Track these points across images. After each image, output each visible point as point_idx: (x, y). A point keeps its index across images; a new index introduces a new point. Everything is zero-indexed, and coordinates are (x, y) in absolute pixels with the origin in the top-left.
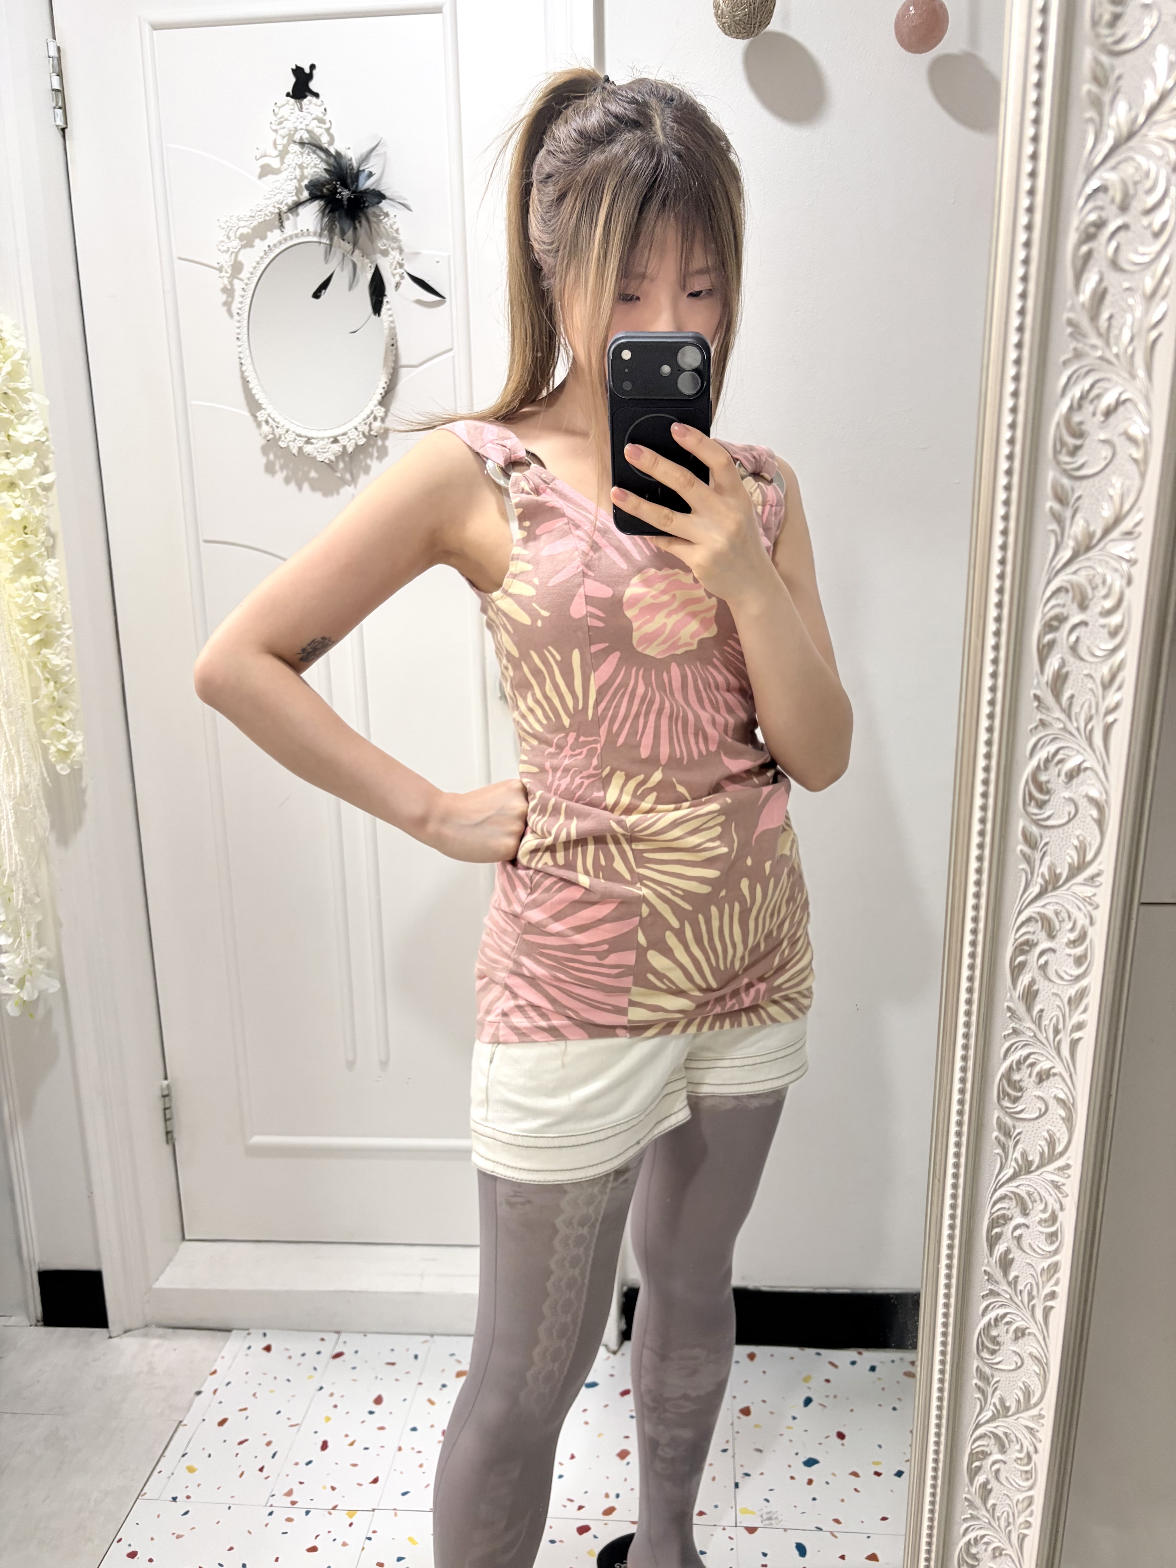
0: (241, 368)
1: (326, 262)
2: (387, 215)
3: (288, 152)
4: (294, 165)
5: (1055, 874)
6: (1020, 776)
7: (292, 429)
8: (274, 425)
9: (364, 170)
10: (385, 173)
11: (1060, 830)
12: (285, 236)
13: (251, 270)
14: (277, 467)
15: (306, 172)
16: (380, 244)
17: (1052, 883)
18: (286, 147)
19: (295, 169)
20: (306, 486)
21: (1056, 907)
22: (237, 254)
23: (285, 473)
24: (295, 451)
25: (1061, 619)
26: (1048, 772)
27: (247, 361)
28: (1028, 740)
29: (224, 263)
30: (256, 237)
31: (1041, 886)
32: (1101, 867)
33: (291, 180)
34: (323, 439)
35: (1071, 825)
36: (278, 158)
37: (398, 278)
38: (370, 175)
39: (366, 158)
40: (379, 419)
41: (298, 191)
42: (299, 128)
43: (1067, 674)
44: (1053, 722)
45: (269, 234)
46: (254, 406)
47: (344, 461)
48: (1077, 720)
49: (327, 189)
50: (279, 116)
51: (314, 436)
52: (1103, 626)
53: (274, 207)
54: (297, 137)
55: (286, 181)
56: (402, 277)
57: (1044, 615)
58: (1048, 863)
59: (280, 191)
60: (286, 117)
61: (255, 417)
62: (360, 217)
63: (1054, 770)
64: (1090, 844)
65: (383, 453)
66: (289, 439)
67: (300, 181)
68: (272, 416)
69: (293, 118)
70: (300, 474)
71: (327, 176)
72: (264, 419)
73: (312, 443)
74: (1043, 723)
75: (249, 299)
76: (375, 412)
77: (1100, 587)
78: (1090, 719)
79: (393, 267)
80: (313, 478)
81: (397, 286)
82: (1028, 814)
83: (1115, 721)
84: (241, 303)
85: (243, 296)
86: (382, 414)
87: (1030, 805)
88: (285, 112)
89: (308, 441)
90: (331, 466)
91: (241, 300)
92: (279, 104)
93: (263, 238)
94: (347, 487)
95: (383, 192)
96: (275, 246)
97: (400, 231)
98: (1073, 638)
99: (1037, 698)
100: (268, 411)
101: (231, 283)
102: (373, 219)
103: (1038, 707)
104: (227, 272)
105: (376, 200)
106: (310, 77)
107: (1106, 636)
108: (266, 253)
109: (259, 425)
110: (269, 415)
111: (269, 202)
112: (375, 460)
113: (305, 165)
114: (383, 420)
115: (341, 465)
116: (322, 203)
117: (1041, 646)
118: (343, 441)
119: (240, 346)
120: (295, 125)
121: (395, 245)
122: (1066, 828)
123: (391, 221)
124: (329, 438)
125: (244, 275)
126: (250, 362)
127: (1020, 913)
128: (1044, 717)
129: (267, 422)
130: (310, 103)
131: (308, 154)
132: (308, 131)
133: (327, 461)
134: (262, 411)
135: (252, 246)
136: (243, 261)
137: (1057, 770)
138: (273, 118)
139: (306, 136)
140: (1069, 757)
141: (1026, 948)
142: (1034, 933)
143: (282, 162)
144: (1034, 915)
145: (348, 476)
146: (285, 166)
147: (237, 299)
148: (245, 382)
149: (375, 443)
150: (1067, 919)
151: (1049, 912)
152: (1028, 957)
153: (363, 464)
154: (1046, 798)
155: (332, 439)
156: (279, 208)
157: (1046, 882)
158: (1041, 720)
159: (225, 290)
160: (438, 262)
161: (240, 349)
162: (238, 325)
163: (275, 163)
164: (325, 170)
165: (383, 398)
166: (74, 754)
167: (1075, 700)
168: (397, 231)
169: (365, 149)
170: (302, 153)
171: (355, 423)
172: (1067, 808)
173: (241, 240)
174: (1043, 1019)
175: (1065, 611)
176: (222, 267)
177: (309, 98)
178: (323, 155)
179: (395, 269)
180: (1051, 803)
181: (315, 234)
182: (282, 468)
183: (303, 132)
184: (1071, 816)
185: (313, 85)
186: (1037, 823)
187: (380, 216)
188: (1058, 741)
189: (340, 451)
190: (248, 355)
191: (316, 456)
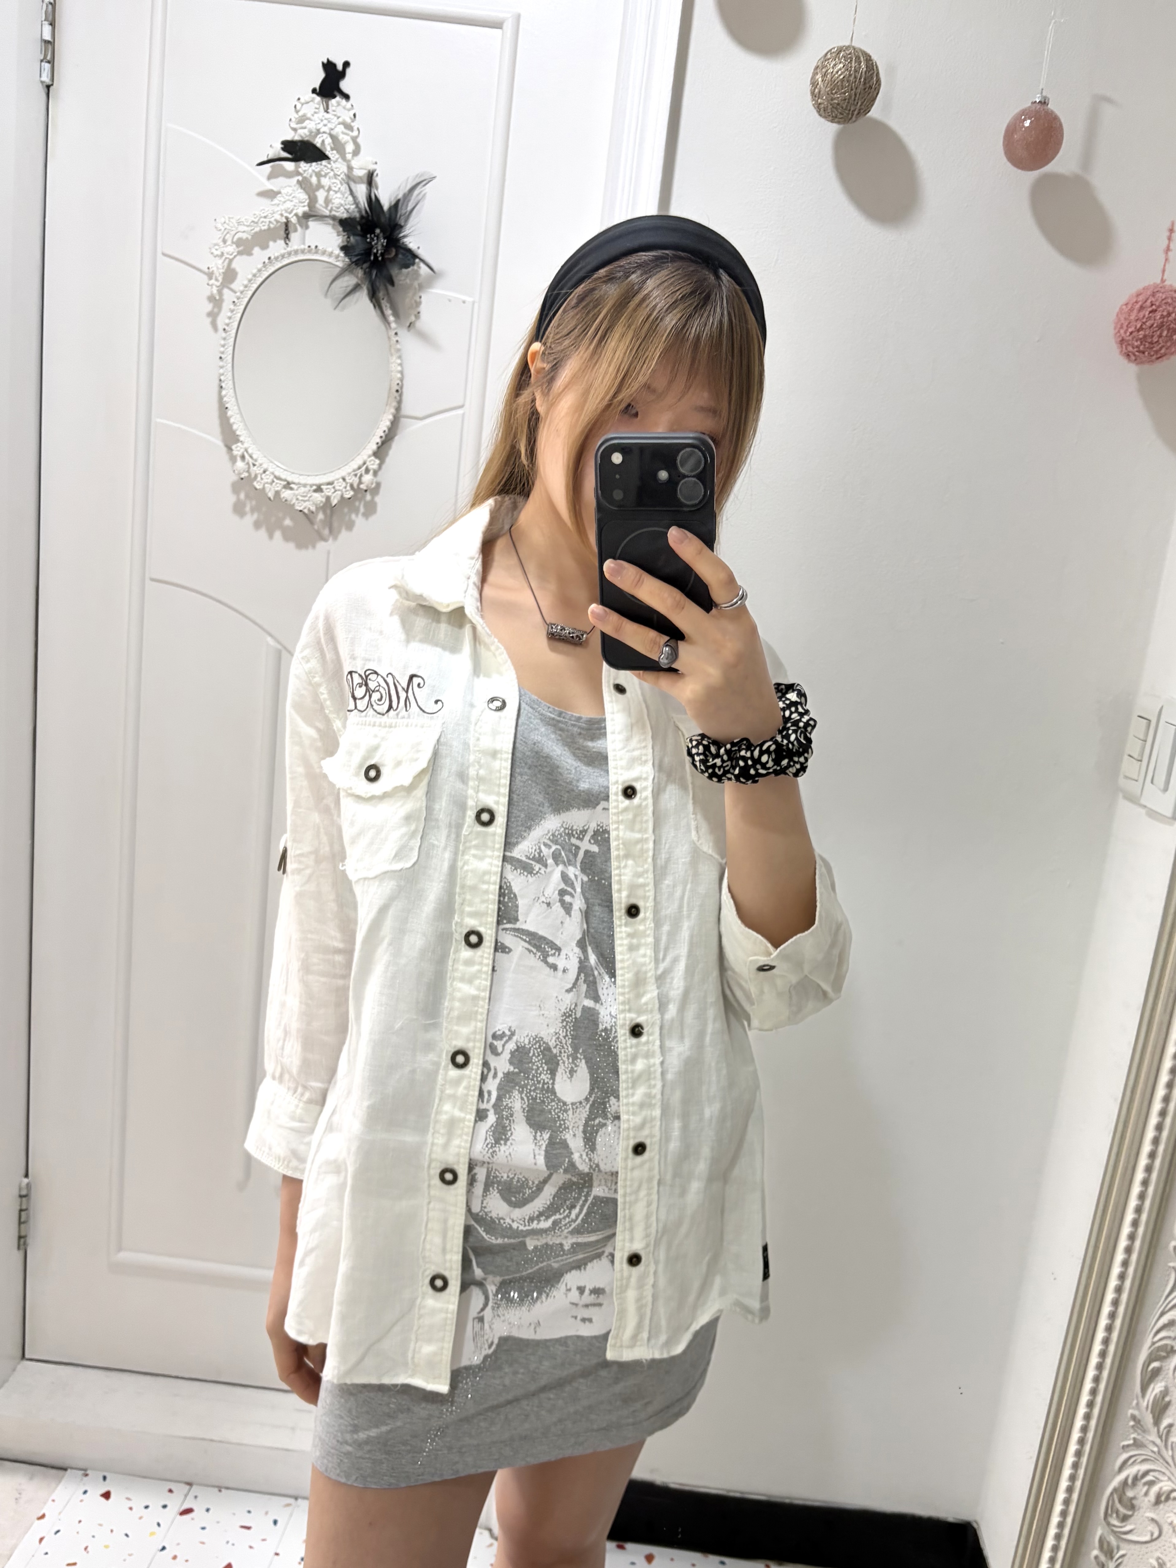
0: (220, 392)
7: (271, 470)
8: (251, 462)
12: (289, 249)
13: (245, 282)
22: (231, 261)
24: (271, 494)
27: (228, 385)
30: (256, 245)
34: (304, 485)
37: (412, 317)
40: (371, 471)
42: (322, 130)
47: (324, 513)
50: (301, 114)
51: (296, 481)
53: (282, 215)
56: (417, 317)
59: (290, 198)
60: (309, 115)
61: (229, 447)
66: (266, 481)
68: (250, 451)
69: (316, 117)
70: (273, 520)
72: (240, 453)
73: (292, 489)
75: (239, 315)
76: (368, 463)
79: (409, 304)
80: (287, 527)
81: (411, 325)
84: (230, 318)
85: (232, 311)
86: (375, 465)
88: (307, 110)
89: (288, 486)
90: (309, 515)
91: (229, 314)
94: (323, 542)
96: (276, 258)
100: (246, 445)
106: (342, 75)
108: (264, 264)
109: (232, 458)
110: (246, 450)
111: (275, 209)
112: (360, 516)
114: (375, 473)
115: (321, 516)
118: (327, 491)
124: (311, 486)
126: (232, 386)
129: (243, 458)
130: (339, 104)
132: (332, 136)
133: (306, 511)
134: (239, 444)
136: (237, 271)
138: (294, 116)
145: (327, 530)
147: (226, 312)
148: (223, 409)
149: (364, 498)
153: (347, 519)
155: (315, 487)
156: (287, 218)
159: (212, 298)
161: (221, 371)
162: (223, 342)
165: (379, 448)
171: (343, 472)
173: (238, 246)
176: (212, 273)
177: (338, 98)
179: (411, 307)
181: (324, 253)
182: (252, 511)
183: (326, 135)
185: (344, 85)
189: (322, 502)
190: (230, 378)
191: (294, 504)
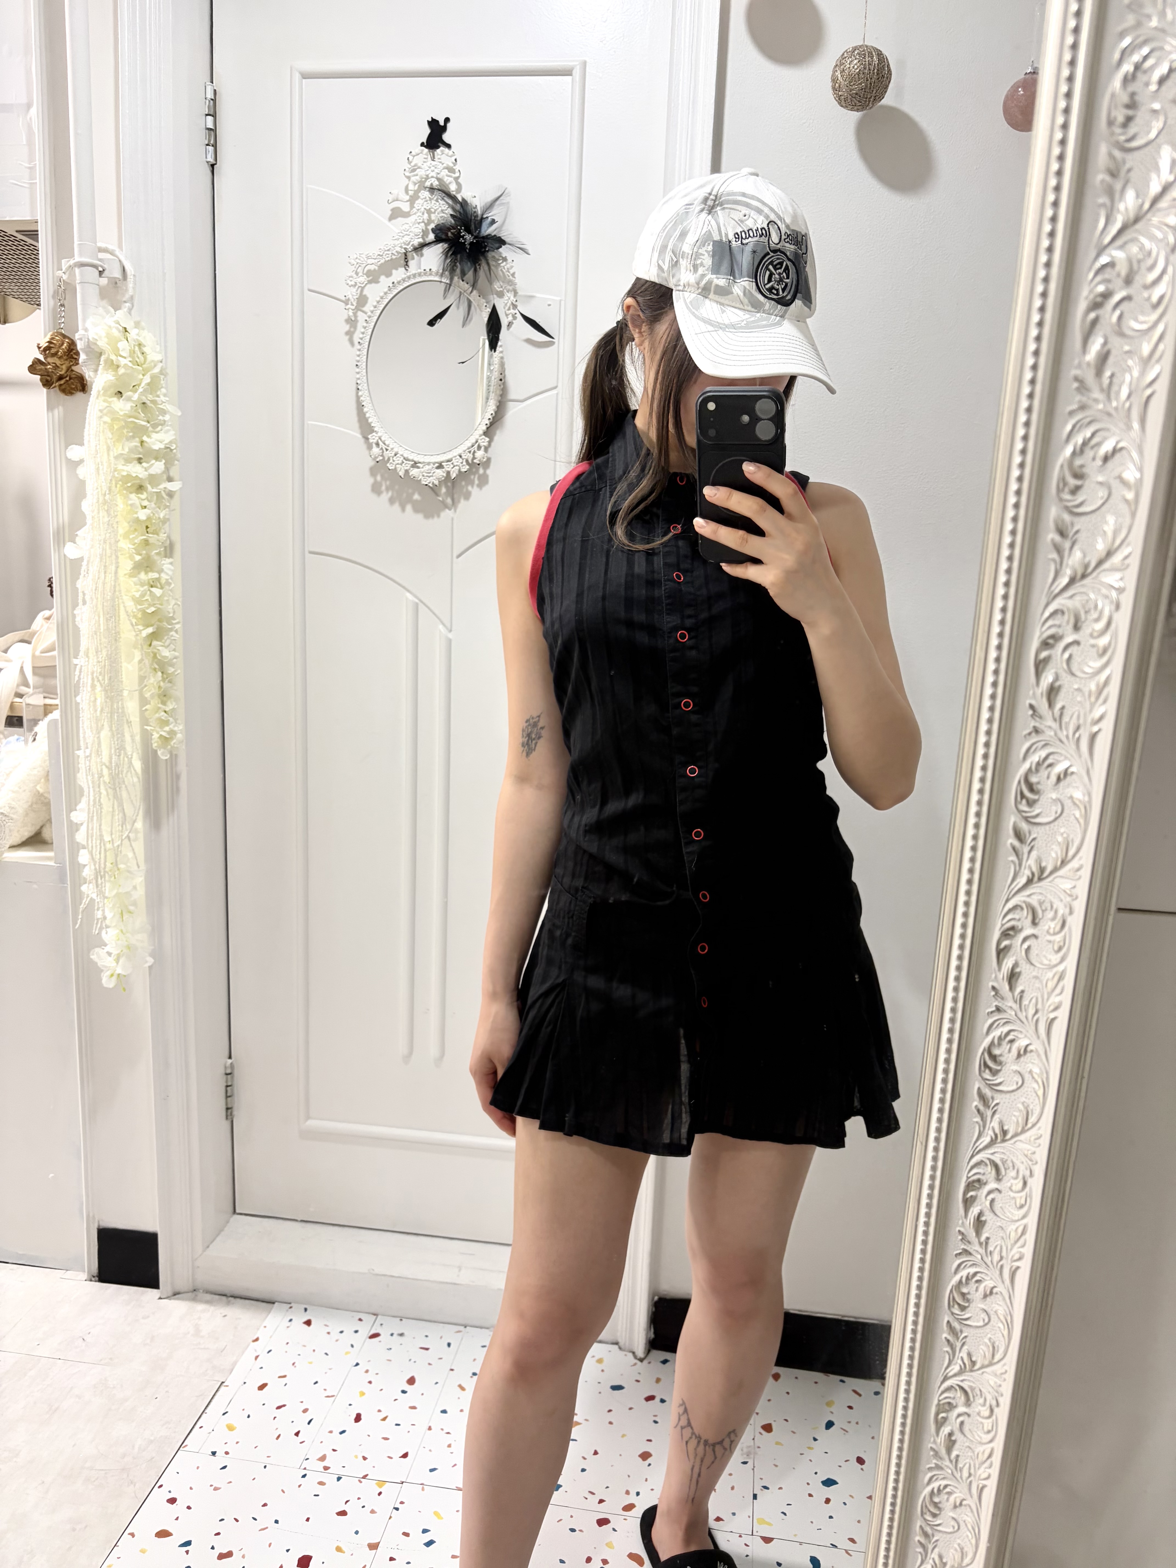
0: (357, 393)
1: (445, 298)
2: (505, 259)
3: (419, 197)
4: (423, 209)
5: (1040, 867)
6: (1014, 777)
7: (400, 453)
8: (384, 447)
9: (487, 217)
10: (507, 222)
11: (1047, 827)
12: (408, 274)
13: (375, 304)
14: (384, 488)
15: (433, 217)
16: (497, 286)
17: (1039, 876)
18: (417, 192)
19: (423, 214)
20: (409, 508)
21: (1040, 897)
22: (363, 288)
23: (390, 494)
24: (401, 473)
25: (1056, 638)
26: (1039, 774)
27: (363, 387)
28: (1022, 744)
29: (350, 296)
30: (382, 274)
31: (1028, 877)
32: (1081, 862)
33: (419, 223)
34: (429, 464)
35: (1056, 823)
36: (409, 203)
37: (510, 318)
38: (493, 222)
39: (491, 206)
40: (483, 448)
41: (425, 233)
42: (430, 176)
43: (1060, 687)
44: (1045, 729)
45: (394, 271)
46: (366, 429)
47: (447, 487)
48: (1067, 729)
49: (452, 233)
50: (412, 164)
51: (421, 460)
52: (1093, 646)
53: (401, 247)
54: (428, 184)
55: (414, 224)
56: (515, 318)
57: (1042, 633)
58: (1035, 856)
59: (407, 233)
60: (419, 165)
61: (367, 439)
62: (480, 260)
63: (1043, 773)
64: (1072, 841)
65: (484, 481)
66: (397, 462)
67: (427, 225)
68: (383, 439)
69: (425, 166)
70: (405, 495)
71: (453, 221)
72: (375, 441)
73: (418, 467)
74: (1036, 731)
75: (371, 330)
76: (479, 441)
77: (1092, 611)
78: (1078, 728)
79: (507, 308)
80: (417, 501)
81: (510, 325)
82: (1020, 811)
83: (1100, 730)
84: (363, 333)
85: (365, 328)
86: (486, 444)
87: (1021, 803)
88: (417, 160)
89: (415, 465)
90: (434, 489)
91: (363, 330)
92: (413, 153)
93: (389, 275)
94: (447, 510)
95: (503, 238)
96: (399, 283)
97: (516, 276)
98: (1066, 655)
99: (1032, 707)
100: (379, 434)
101: (355, 314)
102: (492, 263)
103: (1032, 716)
104: (352, 305)
105: (497, 245)
106: (444, 129)
107: (1096, 655)
108: (390, 289)
109: (370, 447)
110: (380, 438)
111: (397, 242)
112: (475, 487)
113: (433, 210)
114: (486, 449)
115: (444, 490)
116: (446, 245)
117: (1038, 661)
118: (448, 467)
119: (358, 373)
120: (428, 173)
121: (511, 288)
122: (1052, 825)
123: (508, 266)
124: (434, 464)
125: (368, 308)
126: (366, 388)
127: (1007, 901)
128: (1037, 725)
129: (377, 444)
130: (442, 151)
131: (437, 201)
132: (438, 179)
133: (431, 485)
134: (374, 434)
135: (377, 282)
136: (368, 295)
137: (1046, 773)
138: (407, 166)
139: (436, 183)
140: (1058, 762)
141: (1011, 933)
142: (1019, 920)
143: (412, 207)
144: (1019, 903)
145: (449, 501)
146: (415, 210)
147: (360, 329)
148: (360, 406)
149: (478, 470)
150: (1049, 908)
151: (1034, 901)
152: (1013, 942)
153: (465, 490)
154: (1036, 797)
155: (437, 465)
156: (405, 249)
157: (1033, 874)
158: (1034, 727)
159: (349, 321)
160: (549, 305)
161: (358, 376)
162: (358, 353)
163: (405, 207)
164: (451, 215)
165: (488, 428)
166: (175, 741)
167: (1065, 711)
168: (513, 275)
169: (490, 198)
170: (431, 199)
171: (460, 450)
172: (1054, 808)
173: (368, 277)
174: (1024, 999)
175: (1060, 631)
176: (349, 299)
177: (441, 148)
178: (450, 202)
179: (509, 309)
180: (1040, 802)
181: (437, 274)
182: (387, 489)
183: (433, 179)
184: (1057, 815)
185: (446, 137)
186: (1026, 819)
187: (499, 260)
188: (1049, 747)
189: (443, 476)
190: (366, 381)
191: (421, 480)
